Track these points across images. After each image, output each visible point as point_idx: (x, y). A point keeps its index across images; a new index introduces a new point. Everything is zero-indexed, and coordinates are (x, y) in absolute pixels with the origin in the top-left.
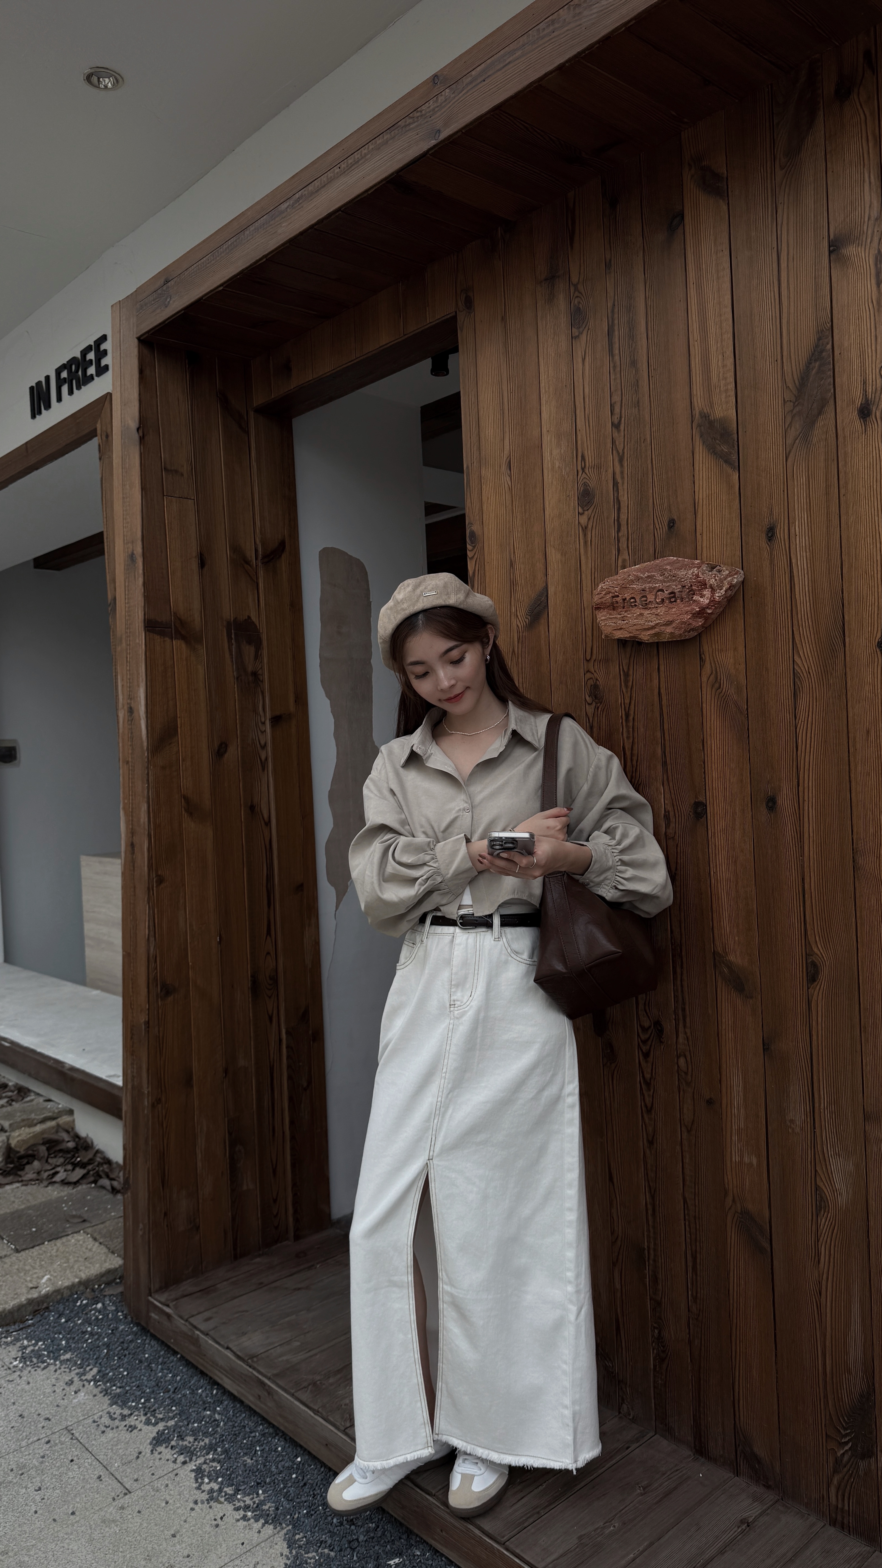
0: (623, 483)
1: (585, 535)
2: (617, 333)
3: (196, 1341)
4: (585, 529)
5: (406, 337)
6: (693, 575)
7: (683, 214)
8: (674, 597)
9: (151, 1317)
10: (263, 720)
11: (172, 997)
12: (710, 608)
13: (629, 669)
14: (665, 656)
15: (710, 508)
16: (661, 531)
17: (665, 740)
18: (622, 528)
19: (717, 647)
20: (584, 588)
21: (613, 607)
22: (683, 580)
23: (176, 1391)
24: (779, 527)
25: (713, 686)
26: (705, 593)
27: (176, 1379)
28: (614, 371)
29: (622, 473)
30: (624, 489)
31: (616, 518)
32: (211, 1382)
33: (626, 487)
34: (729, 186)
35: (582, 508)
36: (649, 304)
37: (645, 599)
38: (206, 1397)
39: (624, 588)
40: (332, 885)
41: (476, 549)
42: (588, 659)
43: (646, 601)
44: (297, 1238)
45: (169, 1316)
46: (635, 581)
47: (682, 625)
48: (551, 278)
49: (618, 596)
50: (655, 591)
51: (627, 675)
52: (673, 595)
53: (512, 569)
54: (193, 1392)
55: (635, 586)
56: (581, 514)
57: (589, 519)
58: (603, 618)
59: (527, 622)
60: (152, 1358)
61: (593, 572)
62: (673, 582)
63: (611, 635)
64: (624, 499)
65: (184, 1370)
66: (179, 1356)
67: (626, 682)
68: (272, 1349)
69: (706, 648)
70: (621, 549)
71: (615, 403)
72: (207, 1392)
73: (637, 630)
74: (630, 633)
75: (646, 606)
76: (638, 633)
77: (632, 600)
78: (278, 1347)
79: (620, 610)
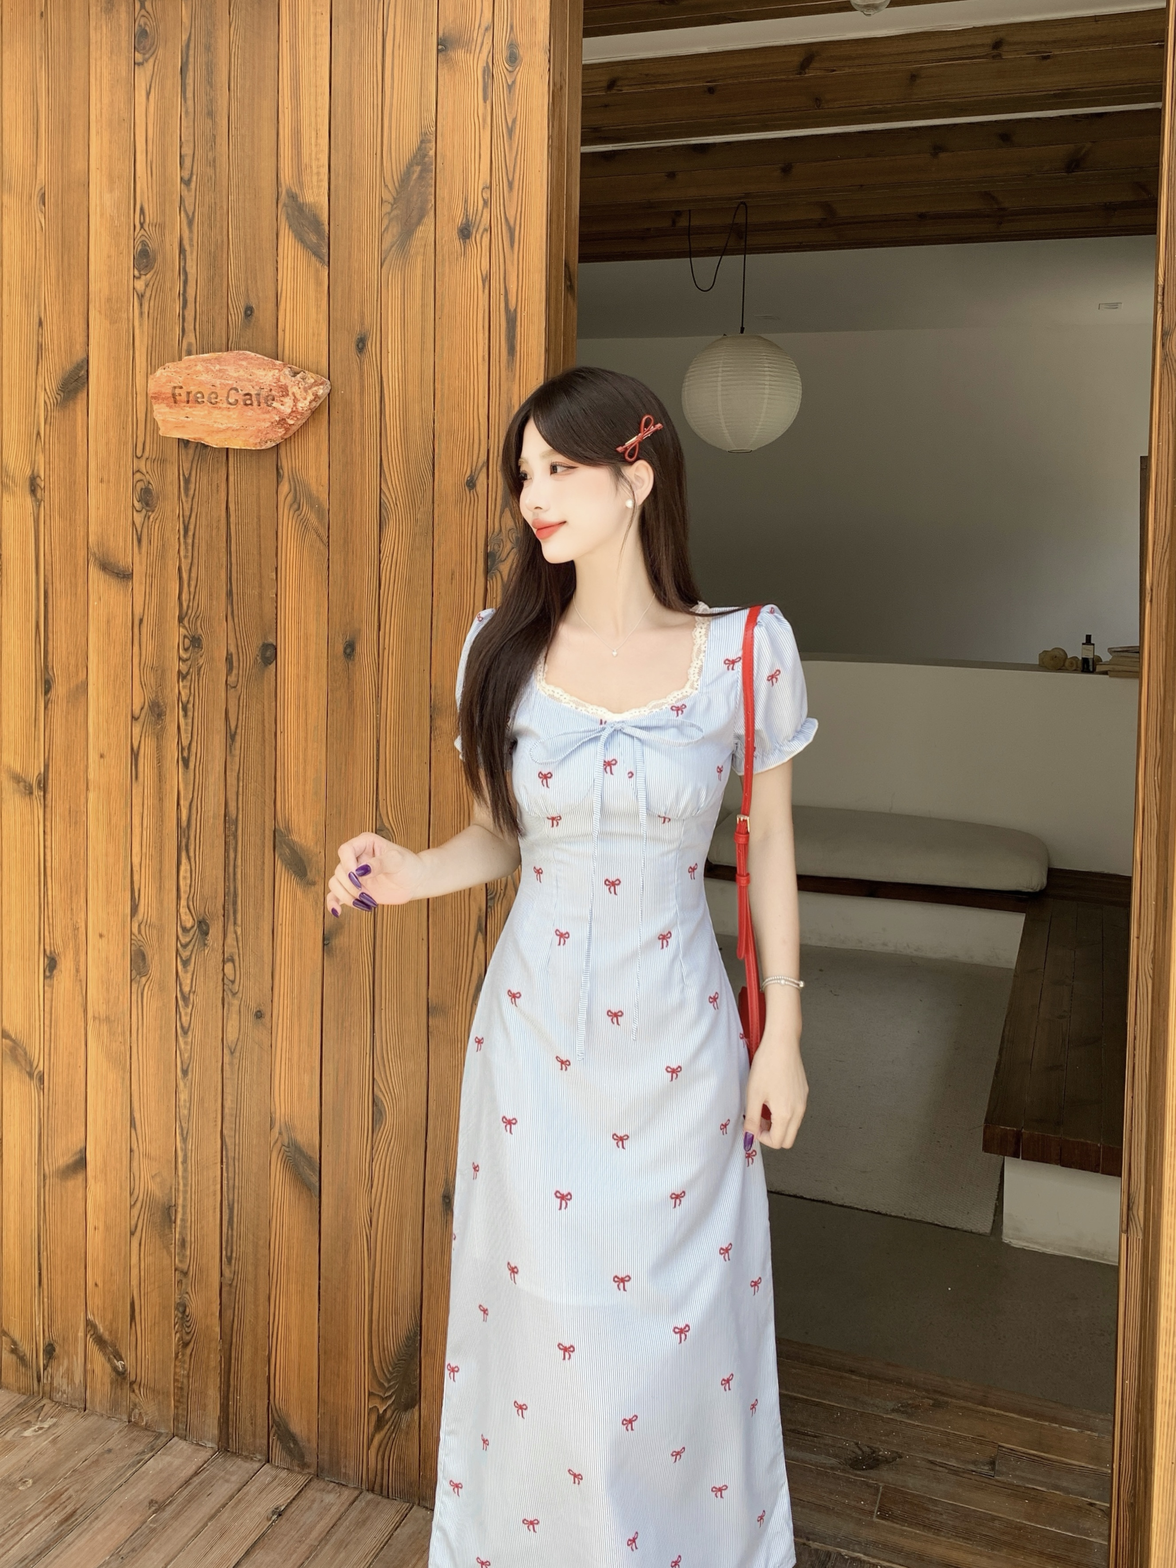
1: (141, 305)
2: (192, 73)
4: (141, 297)
8: (250, 400)
12: (291, 419)
13: (190, 474)
14: (236, 465)
15: (295, 303)
16: (236, 317)
17: (231, 565)
18: (188, 304)
19: (296, 459)
20: (138, 375)
21: (174, 399)
25: (291, 506)
26: (286, 400)
28: (186, 117)
29: (191, 240)
31: (181, 292)
33: (195, 257)
35: (139, 271)
36: (233, 50)
42: (139, 454)
47: (257, 433)
49: (180, 388)
50: (228, 389)
51: (187, 481)
52: (248, 397)
53: (41, 330)
56: (137, 278)
57: (147, 286)
58: (161, 411)
59: (59, 400)
61: (149, 353)
62: (250, 381)
63: (170, 434)
64: (191, 270)
67: (187, 489)
69: (284, 459)
70: (186, 329)
71: (186, 155)
73: (203, 432)
76: (204, 435)
77: (199, 395)
79: (183, 405)
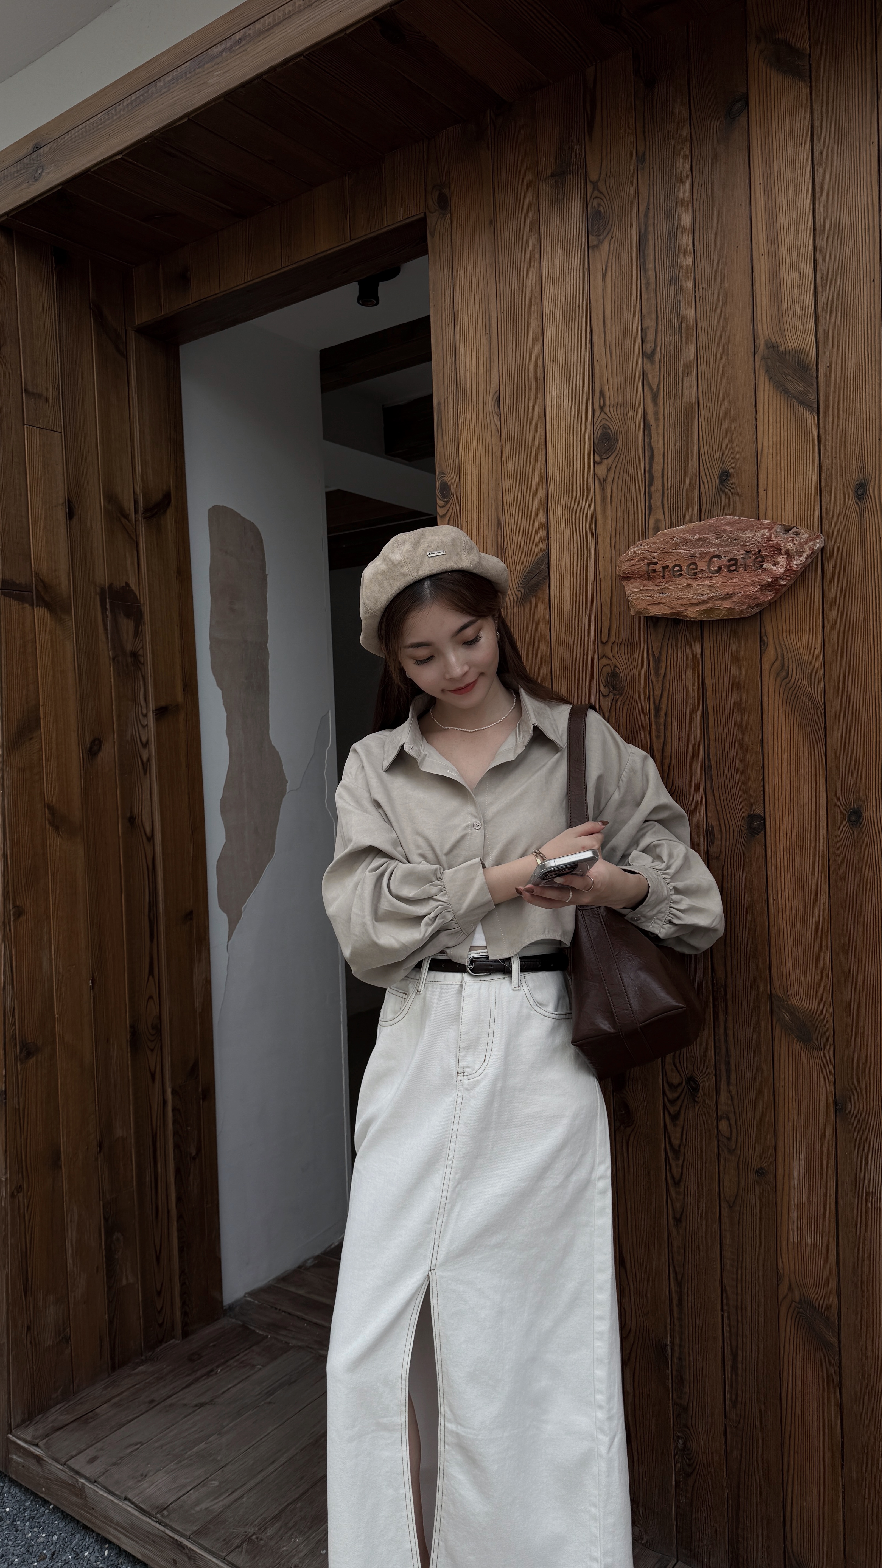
0: (657, 426)
1: (603, 489)
2: (651, 243)
3: (80, 1492)
4: (603, 482)
5: (354, 242)
6: (764, 538)
7: (747, 98)
8: (736, 564)
9: (12, 1459)
10: (145, 712)
11: (35, 1058)
12: (785, 579)
13: (661, 653)
14: (712, 639)
15: (779, 458)
16: (710, 486)
17: (709, 740)
18: (655, 482)
19: (784, 628)
20: (601, 555)
21: (649, 576)
22: (748, 544)
23: (54, 1557)
24: (872, 484)
25: (778, 675)
26: (779, 560)
27: (52, 1540)
28: (647, 288)
29: (656, 414)
30: (658, 434)
31: (647, 469)
32: (99, 1539)
33: (661, 432)
34: (813, 65)
35: (600, 456)
36: (698, 208)
37: (694, 567)
38: (96, 1562)
39: (665, 553)
40: (224, 911)
41: (448, 506)
42: (605, 640)
43: (696, 569)
44: (186, 1334)
45: (38, 1459)
46: (681, 545)
47: (745, 598)
48: (561, 175)
49: (656, 563)
50: (708, 557)
51: (657, 660)
52: (734, 562)
53: (499, 531)
54: (77, 1556)
55: (679, 551)
56: (598, 464)
57: (610, 469)
58: (635, 590)
59: (519, 596)
60: (15, 1512)
61: (613, 534)
62: (734, 546)
63: (644, 612)
64: (657, 445)
65: (61, 1526)
66: (51, 1507)
67: (657, 669)
68: (184, 1495)
69: (768, 628)
70: (653, 507)
71: (648, 328)
72: (97, 1554)
73: (682, 605)
74: (672, 608)
75: (695, 575)
76: (683, 608)
77: (677, 568)
78: (192, 1491)
79: (658, 580)
